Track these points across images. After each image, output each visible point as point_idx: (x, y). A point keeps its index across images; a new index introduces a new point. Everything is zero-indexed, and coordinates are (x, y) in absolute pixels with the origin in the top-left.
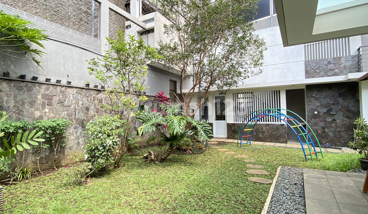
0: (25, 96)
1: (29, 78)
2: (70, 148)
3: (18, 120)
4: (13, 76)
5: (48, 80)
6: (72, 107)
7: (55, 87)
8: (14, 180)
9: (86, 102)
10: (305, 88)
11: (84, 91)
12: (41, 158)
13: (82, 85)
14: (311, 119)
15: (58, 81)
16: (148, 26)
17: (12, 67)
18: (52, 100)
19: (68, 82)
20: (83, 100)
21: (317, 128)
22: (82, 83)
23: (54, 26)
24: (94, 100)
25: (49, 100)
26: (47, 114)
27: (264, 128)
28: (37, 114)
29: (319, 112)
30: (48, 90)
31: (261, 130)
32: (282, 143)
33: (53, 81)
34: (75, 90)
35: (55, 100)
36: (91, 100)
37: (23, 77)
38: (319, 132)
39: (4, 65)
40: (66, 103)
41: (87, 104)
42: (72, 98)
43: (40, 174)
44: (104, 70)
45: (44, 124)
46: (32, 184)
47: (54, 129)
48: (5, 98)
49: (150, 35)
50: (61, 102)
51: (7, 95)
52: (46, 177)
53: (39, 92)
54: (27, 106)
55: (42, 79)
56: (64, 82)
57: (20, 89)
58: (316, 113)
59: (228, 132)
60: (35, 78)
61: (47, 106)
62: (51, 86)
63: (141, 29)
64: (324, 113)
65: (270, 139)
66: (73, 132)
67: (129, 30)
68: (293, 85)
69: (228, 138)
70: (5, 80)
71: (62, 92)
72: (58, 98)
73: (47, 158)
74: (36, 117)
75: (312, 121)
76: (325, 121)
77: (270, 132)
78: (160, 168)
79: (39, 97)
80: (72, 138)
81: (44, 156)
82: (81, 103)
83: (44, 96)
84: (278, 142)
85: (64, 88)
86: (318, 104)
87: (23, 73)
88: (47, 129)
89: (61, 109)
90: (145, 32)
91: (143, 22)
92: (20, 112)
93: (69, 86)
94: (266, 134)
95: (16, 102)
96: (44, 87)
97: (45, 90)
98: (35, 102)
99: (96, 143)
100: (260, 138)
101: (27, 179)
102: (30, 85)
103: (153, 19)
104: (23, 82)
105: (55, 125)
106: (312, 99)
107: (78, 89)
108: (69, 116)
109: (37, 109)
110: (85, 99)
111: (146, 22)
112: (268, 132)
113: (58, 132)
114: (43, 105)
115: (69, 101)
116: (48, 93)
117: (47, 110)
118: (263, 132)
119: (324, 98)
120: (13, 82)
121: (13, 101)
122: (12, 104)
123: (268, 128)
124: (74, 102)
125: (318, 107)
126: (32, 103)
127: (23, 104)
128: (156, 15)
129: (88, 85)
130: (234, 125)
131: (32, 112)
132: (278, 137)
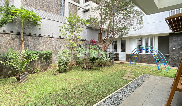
0: (37, 42)
1: (37, 35)
2: (54, 62)
3: (34, 50)
4: (32, 34)
5: (45, 35)
6: (54, 46)
7: (47, 38)
8: (34, 72)
9: (60, 44)
10: (168, 35)
11: (59, 39)
12: (43, 65)
13: (58, 37)
14: (171, 52)
15: (49, 36)
16: (87, 8)
17: (32, 31)
18: (46, 43)
19: (52, 36)
20: (58, 43)
21: (174, 56)
22: (58, 36)
23: (46, 13)
24: (63, 43)
25: (45, 43)
26: (45, 48)
27: (145, 56)
28: (41, 48)
29: (176, 48)
30: (45, 39)
31: (144, 57)
32: (154, 64)
33: (47, 36)
34: (55, 39)
35: (48, 43)
36: (62, 43)
37: (35, 34)
38: (175, 59)
39: (29, 30)
40: (52, 44)
41: (60, 45)
42: (54, 42)
43: (43, 71)
44: (65, 30)
45: (43, 52)
46: (39, 74)
47: (47, 54)
48: (30, 43)
49: (88, 12)
50: (50, 44)
51: (30, 41)
52: (44, 72)
53: (41, 40)
54: (37, 46)
55: (42, 35)
56: (51, 36)
57: (35, 39)
58: (174, 48)
59: (126, 58)
60: (40, 35)
61: (45, 46)
62: (46, 38)
63: (84, 10)
64: (179, 49)
65: (148, 62)
66: (55, 56)
67: (79, 10)
68: (162, 34)
69: (127, 61)
70: (30, 36)
71: (50, 40)
72: (49, 42)
73: (45, 65)
74: (41, 50)
75: (172, 53)
76: (179, 53)
77: (148, 58)
78: (87, 71)
79: (42, 42)
80: (55, 58)
81: (44, 65)
82: (58, 44)
83: (44, 42)
84: (152, 64)
85: (51, 39)
86: (175, 44)
87: (35, 33)
88: (44, 54)
89: (50, 47)
90: (86, 11)
91: (85, 6)
92: (35, 48)
93: (53, 37)
94: (146, 59)
95: (33, 44)
96: (43, 38)
97: (43, 39)
98: (40, 44)
99: (61, 60)
100: (143, 61)
101: (38, 72)
102: (38, 37)
103: (89, 5)
104: (36, 36)
105: (47, 53)
106: (173, 41)
107: (56, 39)
108: (53, 49)
109: (41, 47)
110: (59, 43)
111: (86, 6)
112: (147, 58)
113: (48, 56)
114: (43, 45)
115: (53, 43)
116: (45, 40)
117: (45, 47)
118: (145, 58)
119: (179, 40)
120: (32, 37)
121: (32, 44)
122: (32, 45)
123: (147, 56)
124: (55, 44)
125: (176, 45)
126: (39, 44)
127: (36, 45)
128: (90, 2)
129: (60, 37)
130: (129, 54)
131: (39, 48)
132: (153, 61)
